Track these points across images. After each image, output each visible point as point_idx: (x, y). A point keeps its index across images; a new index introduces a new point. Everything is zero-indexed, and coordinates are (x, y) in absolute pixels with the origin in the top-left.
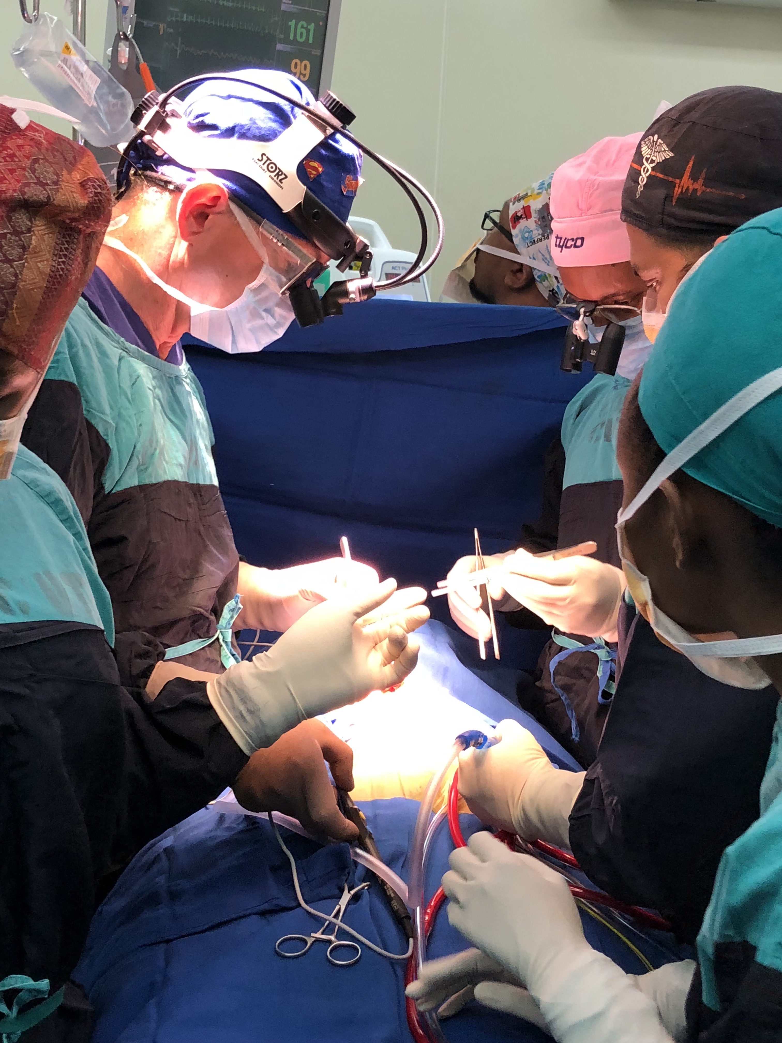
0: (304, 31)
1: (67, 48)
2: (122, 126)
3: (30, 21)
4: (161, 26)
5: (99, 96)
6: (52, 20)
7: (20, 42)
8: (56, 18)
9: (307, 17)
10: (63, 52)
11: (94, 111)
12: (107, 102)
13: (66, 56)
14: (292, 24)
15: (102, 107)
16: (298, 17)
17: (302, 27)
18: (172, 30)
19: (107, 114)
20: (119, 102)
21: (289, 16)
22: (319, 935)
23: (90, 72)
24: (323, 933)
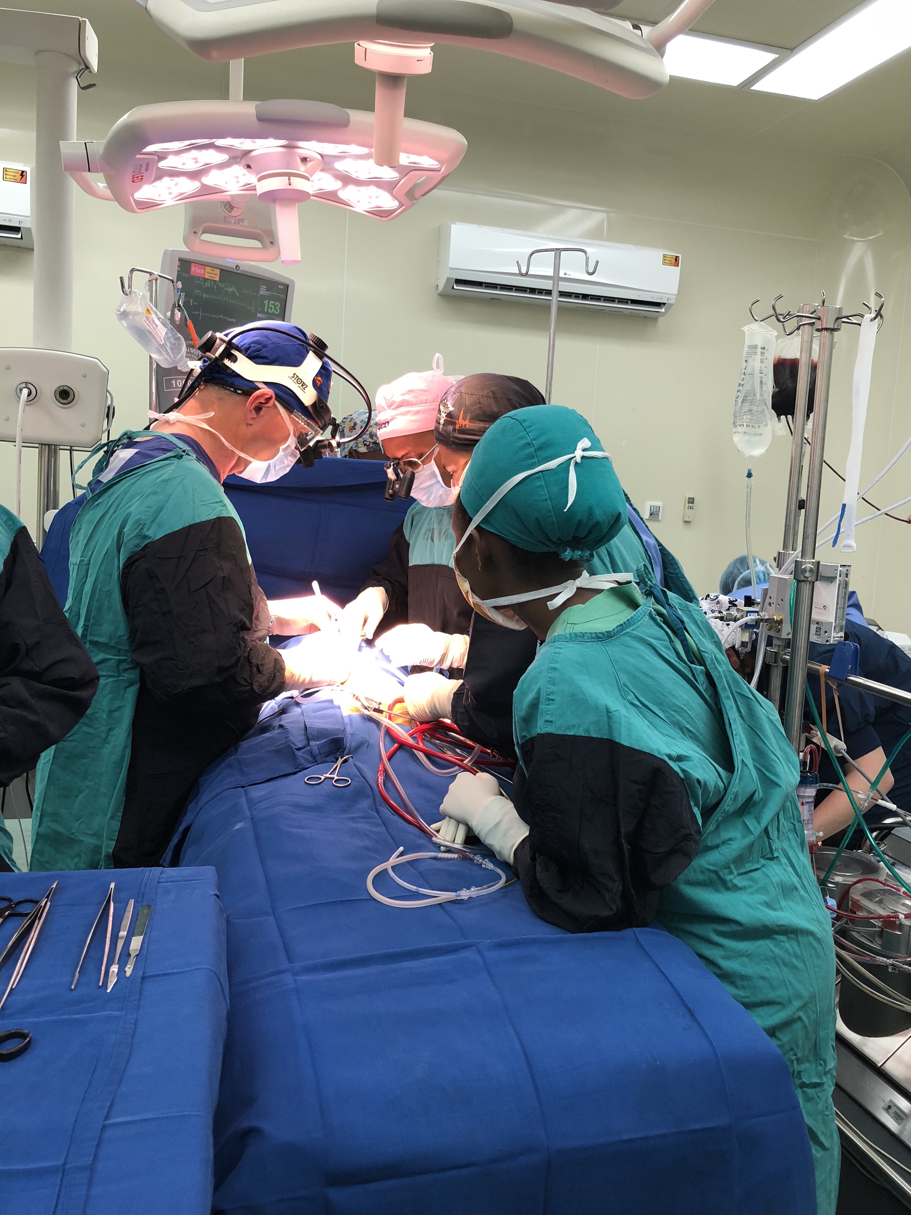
0: (273, 306)
1: (148, 310)
2: (179, 356)
3: (127, 295)
4: (191, 301)
5: (167, 338)
6: (139, 294)
7: (121, 306)
8: (141, 294)
9: (276, 299)
10: (146, 313)
11: (163, 346)
12: (170, 342)
13: (148, 315)
14: (266, 302)
15: (168, 344)
16: (270, 298)
17: (272, 304)
18: (197, 304)
19: (171, 349)
20: (177, 342)
21: (264, 298)
22: (328, 775)
23: (161, 325)
24: (330, 774)
